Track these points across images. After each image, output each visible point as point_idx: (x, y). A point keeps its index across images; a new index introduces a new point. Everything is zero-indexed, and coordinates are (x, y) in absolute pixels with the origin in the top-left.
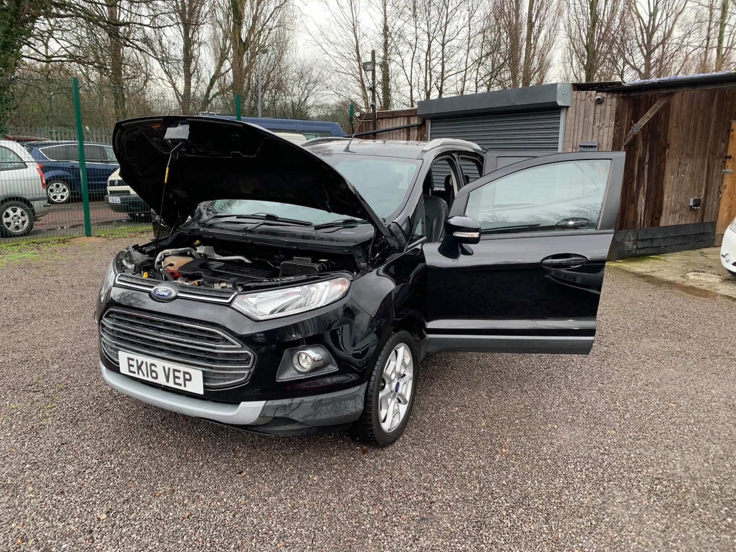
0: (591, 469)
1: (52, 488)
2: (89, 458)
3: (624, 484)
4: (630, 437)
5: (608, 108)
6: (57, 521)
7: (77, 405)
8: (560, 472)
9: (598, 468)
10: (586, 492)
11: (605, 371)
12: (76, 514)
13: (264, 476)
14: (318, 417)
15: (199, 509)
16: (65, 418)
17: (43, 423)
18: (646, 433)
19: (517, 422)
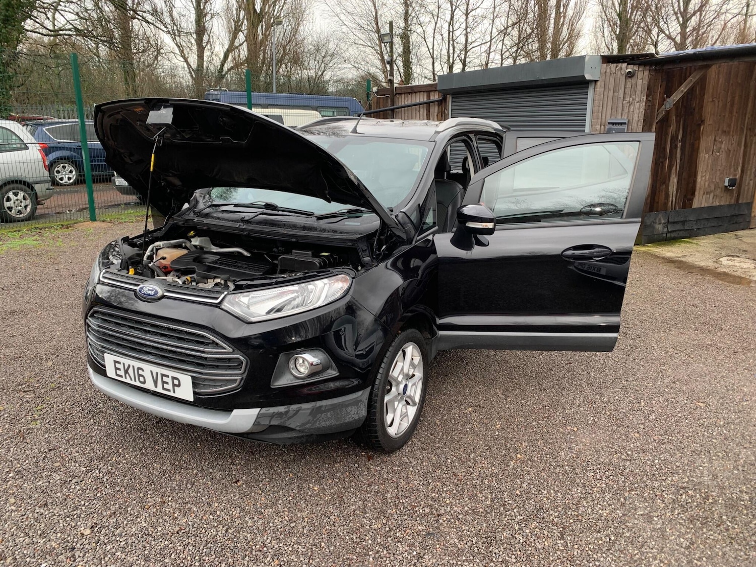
0: (611, 477)
1: (35, 500)
2: (77, 465)
3: (646, 494)
4: (655, 440)
5: (640, 81)
6: (38, 537)
7: (68, 406)
8: (578, 481)
9: (619, 476)
10: (605, 503)
11: (630, 367)
12: (58, 529)
13: (261, 485)
14: (317, 425)
15: (190, 523)
16: (55, 420)
17: (31, 426)
18: (672, 436)
19: (534, 424)
